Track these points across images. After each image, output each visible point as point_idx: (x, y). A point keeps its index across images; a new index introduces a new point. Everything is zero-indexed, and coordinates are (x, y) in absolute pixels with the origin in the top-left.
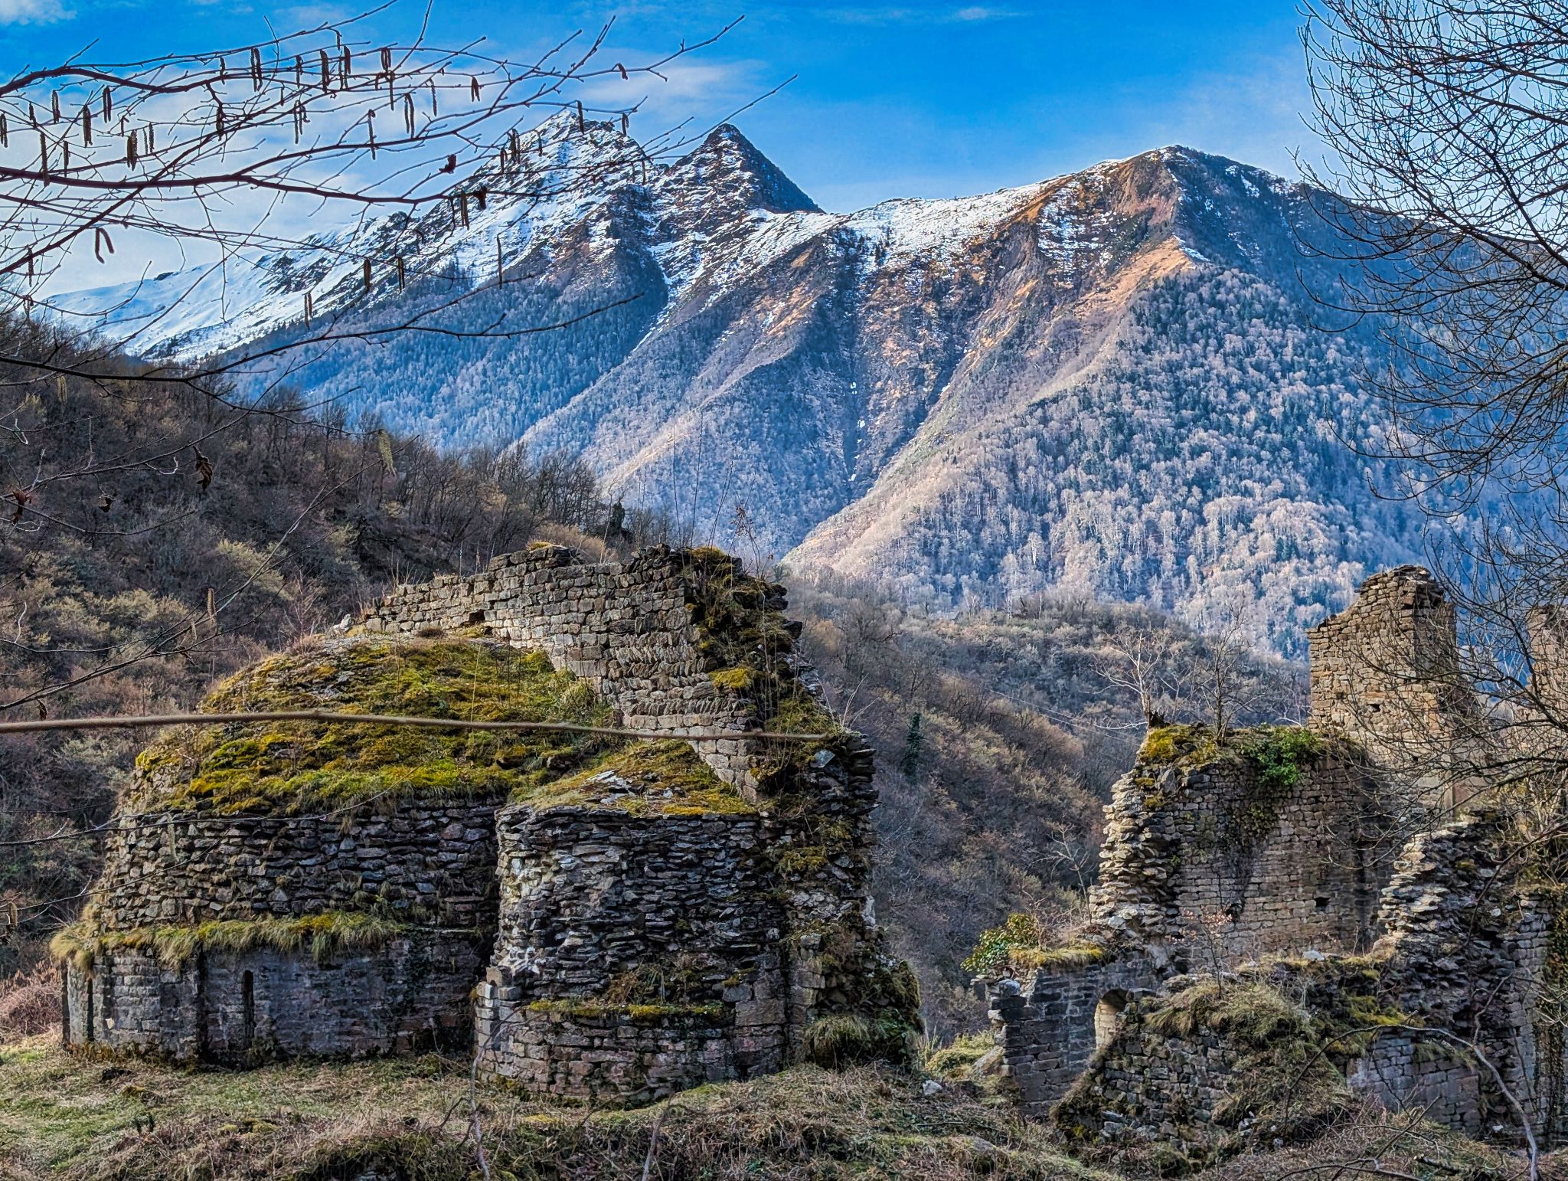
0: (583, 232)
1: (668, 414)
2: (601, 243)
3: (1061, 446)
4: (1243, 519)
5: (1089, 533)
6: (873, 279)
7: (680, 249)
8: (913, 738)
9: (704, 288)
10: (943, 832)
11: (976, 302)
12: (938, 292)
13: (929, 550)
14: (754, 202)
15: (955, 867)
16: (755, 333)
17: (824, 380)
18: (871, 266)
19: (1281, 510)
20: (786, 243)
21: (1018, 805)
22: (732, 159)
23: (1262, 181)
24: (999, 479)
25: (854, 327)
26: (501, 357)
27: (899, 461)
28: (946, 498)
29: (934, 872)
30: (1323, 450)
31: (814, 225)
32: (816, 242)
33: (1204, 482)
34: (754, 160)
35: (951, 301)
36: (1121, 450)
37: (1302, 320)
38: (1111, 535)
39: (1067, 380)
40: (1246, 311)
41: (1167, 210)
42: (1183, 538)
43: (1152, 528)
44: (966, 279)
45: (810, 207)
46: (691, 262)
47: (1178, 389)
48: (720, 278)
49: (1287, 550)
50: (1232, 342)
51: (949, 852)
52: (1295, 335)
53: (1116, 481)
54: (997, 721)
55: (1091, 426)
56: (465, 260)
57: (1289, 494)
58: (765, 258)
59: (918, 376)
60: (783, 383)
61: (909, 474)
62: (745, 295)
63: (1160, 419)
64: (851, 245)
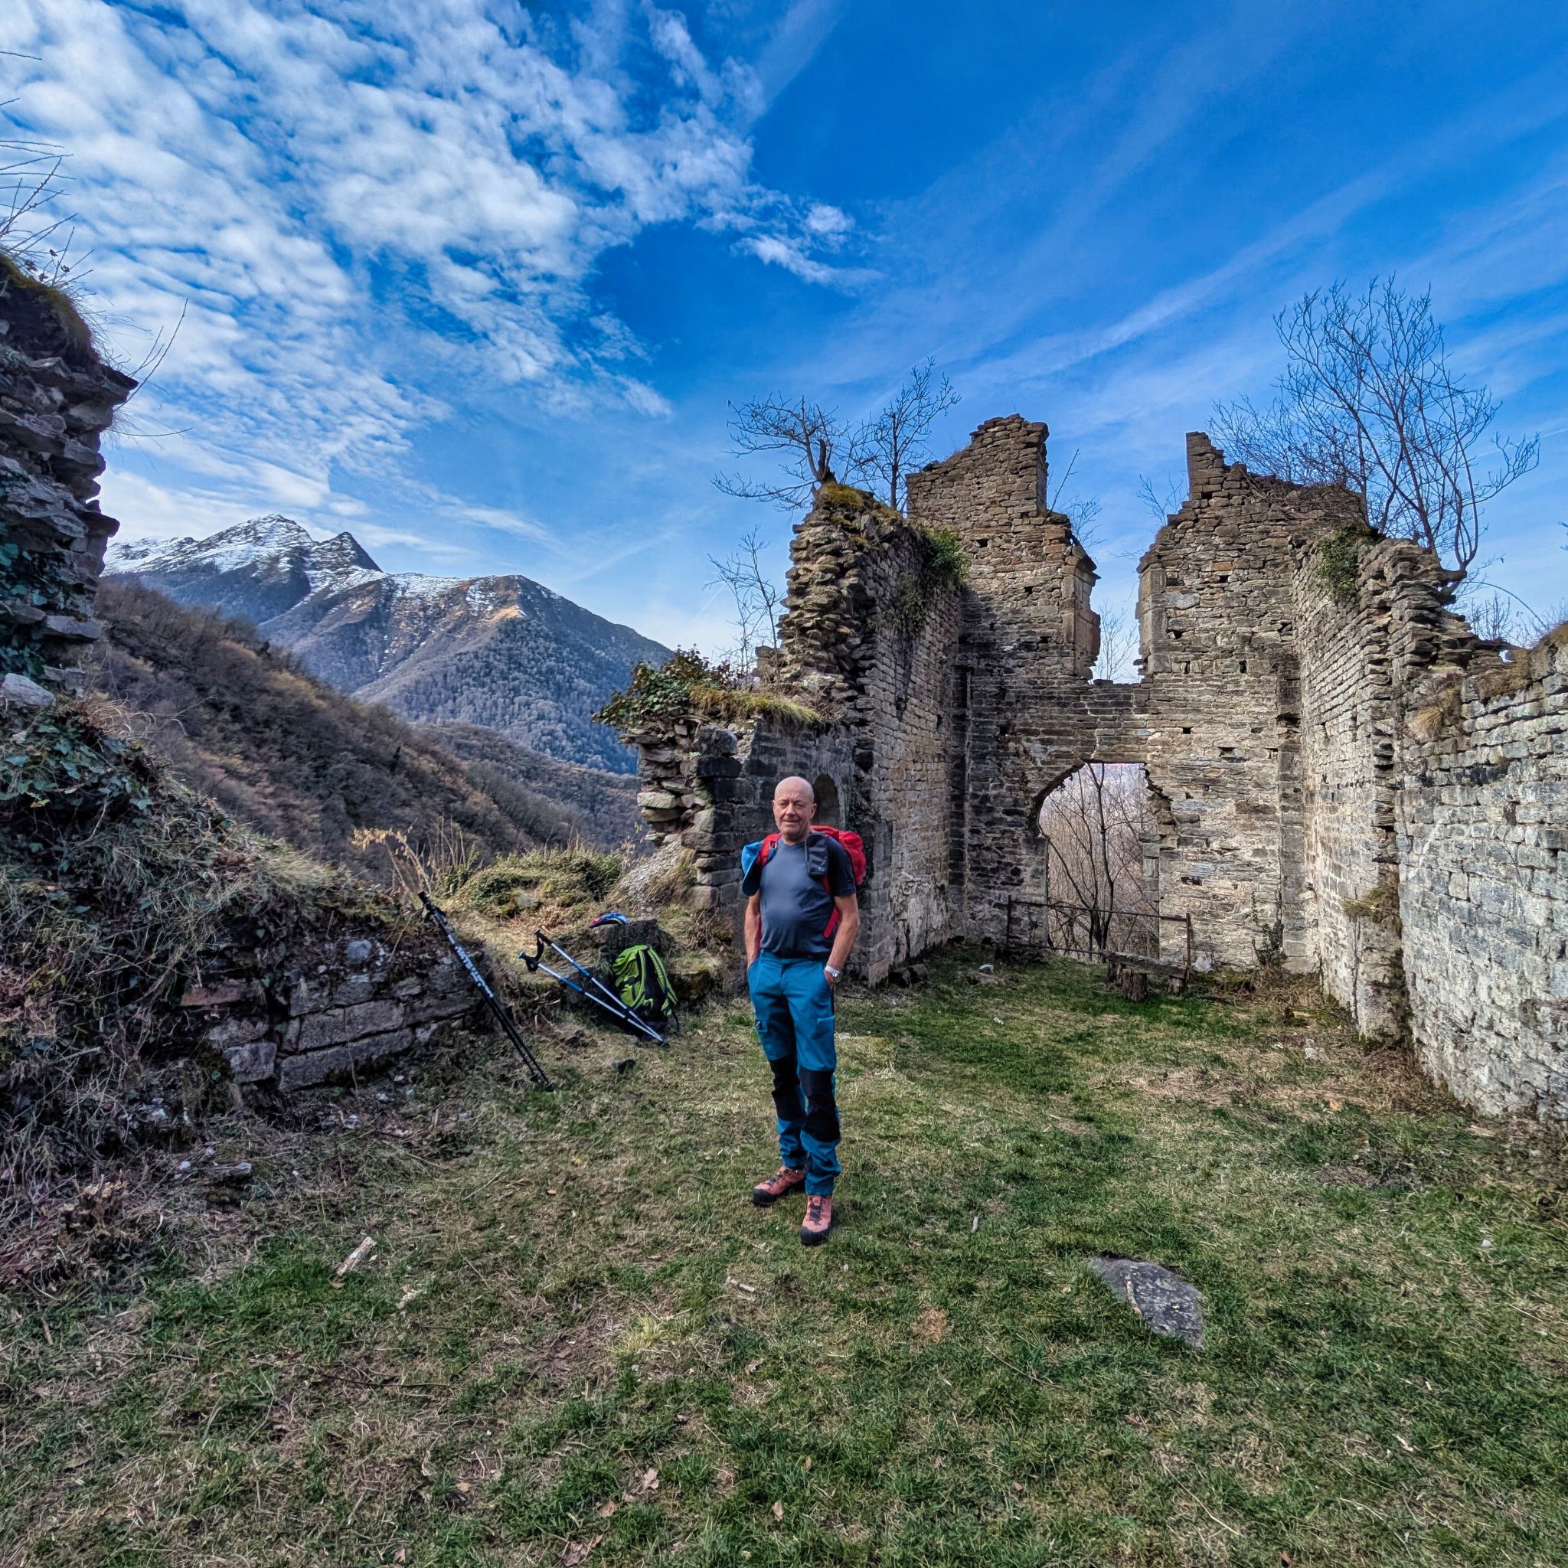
0: (276, 560)
1: (304, 635)
2: (284, 565)
3: (465, 670)
4: (528, 704)
5: (471, 702)
6: (400, 600)
7: (319, 574)
8: (396, 756)
9: (327, 590)
10: (404, 795)
11: (441, 614)
12: (425, 609)
13: (408, 701)
14: (354, 562)
15: (407, 810)
16: (347, 610)
17: (374, 633)
18: (399, 594)
19: (541, 703)
20: (366, 580)
21: (440, 788)
22: (347, 545)
23: (548, 592)
24: (439, 678)
25: (389, 615)
26: (229, 602)
27: (401, 666)
28: (418, 682)
29: (398, 812)
30: (557, 684)
31: (378, 576)
32: (378, 582)
33: (516, 691)
34: (356, 547)
35: (430, 612)
36: (486, 675)
37: (556, 640)
38: (479, 703)
39: (470, 647)
40: (538, 635)
41: (515, 597)
42: (505, 708)
43: (495, 704)
44: (437, 605)
45: (377, 569)
46: (323, 580)
47: (510, 657)
48: (336, 588)
49: (541, 717)
50: (532, 644)
51: (405, 804)
52: (553, 645)
53: (483, 685)
54: (434, 754)
55: (477, 664)
56: (218, 561)
57: (545, 698)
58: (356, 584)
59: (413, 638)
60: (356, 631)
61: (403, 672)
62: (345, 596)
63: (502, 666)
64: (393, 587)
